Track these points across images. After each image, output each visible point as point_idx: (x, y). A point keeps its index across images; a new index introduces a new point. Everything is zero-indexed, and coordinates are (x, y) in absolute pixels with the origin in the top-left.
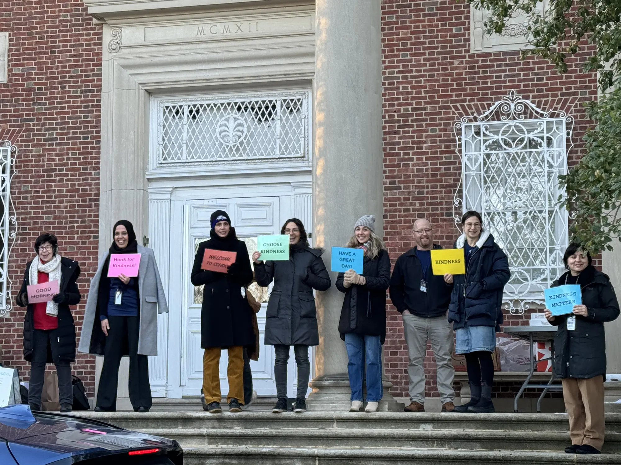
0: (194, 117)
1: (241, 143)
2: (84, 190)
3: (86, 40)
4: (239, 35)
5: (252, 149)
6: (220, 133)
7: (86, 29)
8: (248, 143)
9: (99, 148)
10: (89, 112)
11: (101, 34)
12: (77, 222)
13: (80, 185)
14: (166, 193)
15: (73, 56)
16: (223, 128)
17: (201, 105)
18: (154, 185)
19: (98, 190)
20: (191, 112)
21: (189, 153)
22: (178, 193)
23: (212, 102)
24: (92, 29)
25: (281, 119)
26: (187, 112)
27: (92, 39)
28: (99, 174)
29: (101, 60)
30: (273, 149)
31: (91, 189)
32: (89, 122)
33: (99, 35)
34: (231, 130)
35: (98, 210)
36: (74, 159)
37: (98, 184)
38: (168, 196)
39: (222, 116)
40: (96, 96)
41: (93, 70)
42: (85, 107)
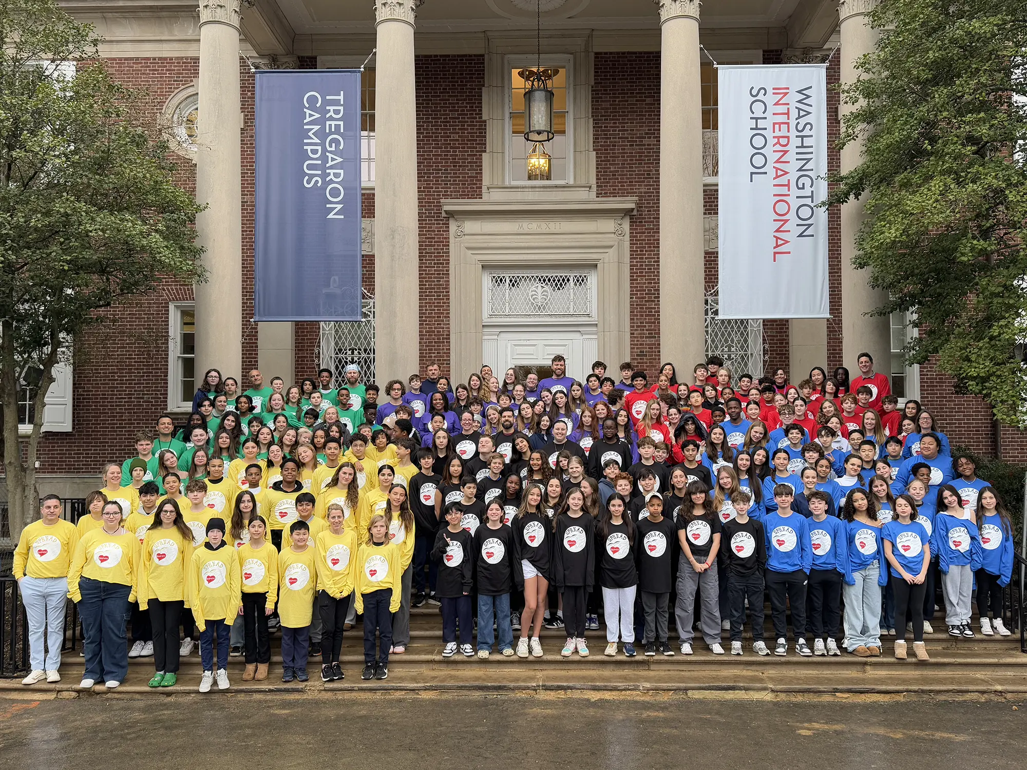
0: (513, 285)
1: (547, 304)
2: (438, 332)
3: (437, 228)
4: (548, 231)
5: (554, 308)
6: (532, 296)
7: (437, 220)
8: (551, 304)
9: (449, 303)
10: (440, 278)
11: (448, 224)
12: (434, 353)
13: (435, 328)
14: (495, 335)
15: (428, 238)
16: (534, 293)
17: (518, 277)
18: (486, 330)
19: (449, 332)
20: (511, 281)
21: (510, 309)
22: (502, 335)
23: (525, 275)
24: (441, 220)
25: (573, 288)
26: (508, 281)
27: (441, 227)
28: (449, 321)
29: (449, 242)
30: (568, 308)
31: (443, 331)
32: (441, 285)
33: (447, 226)
34: (540, 294)
35: (449, 346)
36: (431, 310)
37: (449, 328)
38: (496, 337)
39: (532, 285)
40: (445, 267)
41: (443, 249)
42: (437, 274)
